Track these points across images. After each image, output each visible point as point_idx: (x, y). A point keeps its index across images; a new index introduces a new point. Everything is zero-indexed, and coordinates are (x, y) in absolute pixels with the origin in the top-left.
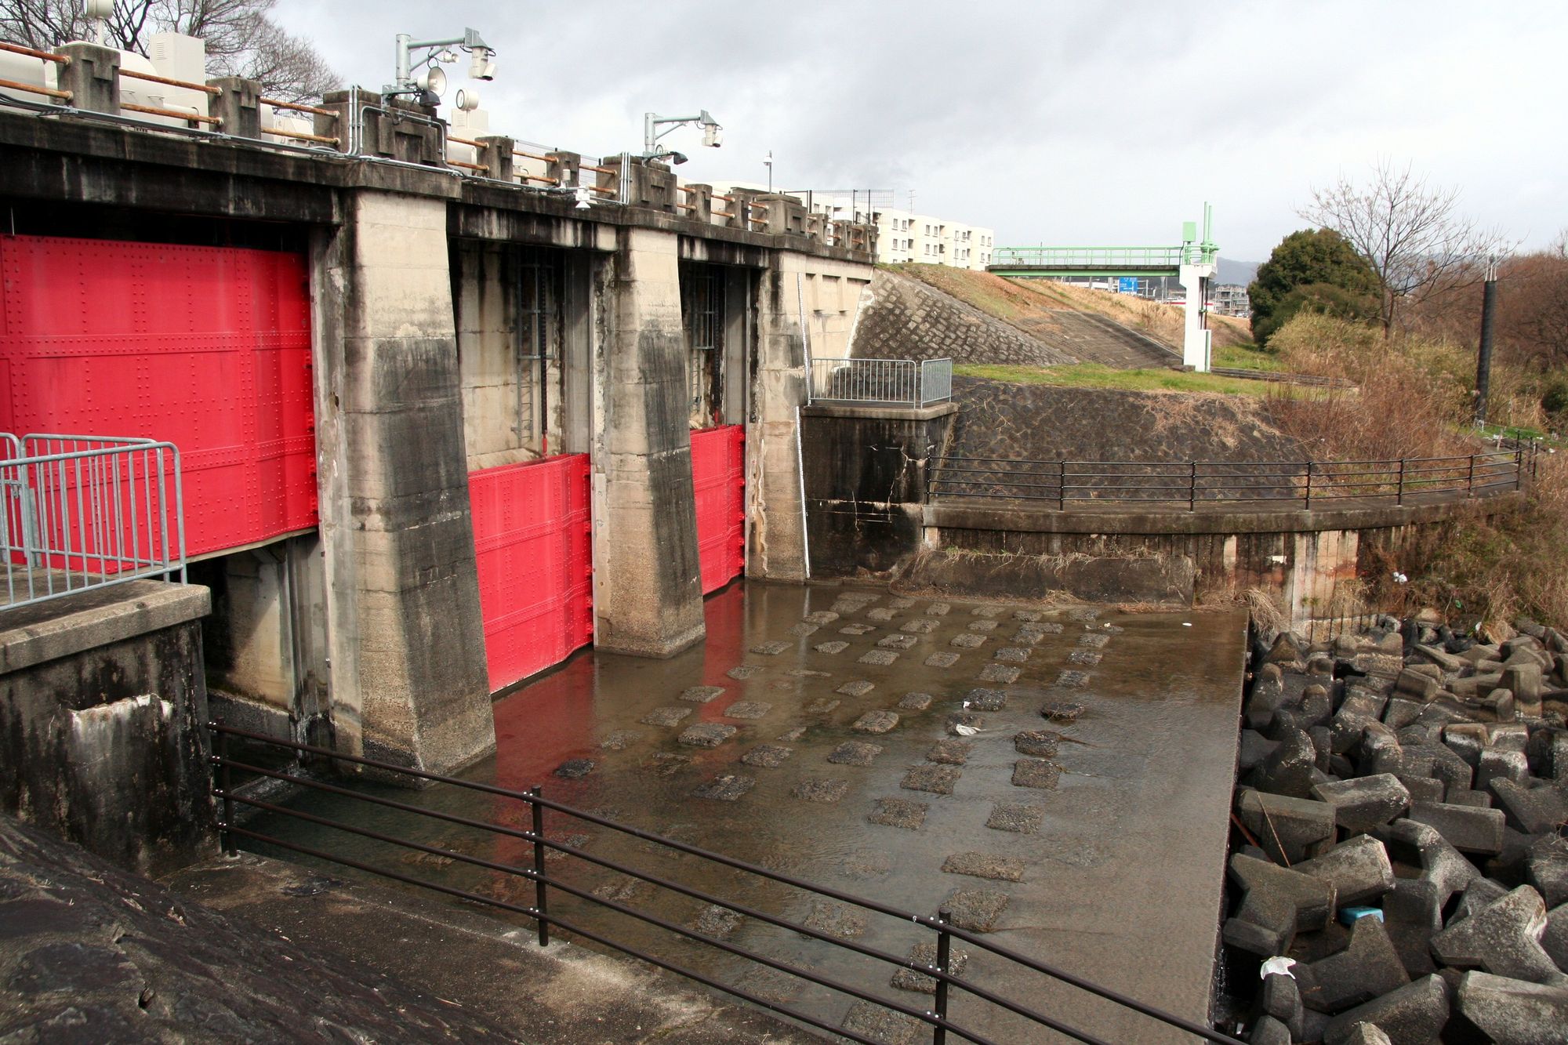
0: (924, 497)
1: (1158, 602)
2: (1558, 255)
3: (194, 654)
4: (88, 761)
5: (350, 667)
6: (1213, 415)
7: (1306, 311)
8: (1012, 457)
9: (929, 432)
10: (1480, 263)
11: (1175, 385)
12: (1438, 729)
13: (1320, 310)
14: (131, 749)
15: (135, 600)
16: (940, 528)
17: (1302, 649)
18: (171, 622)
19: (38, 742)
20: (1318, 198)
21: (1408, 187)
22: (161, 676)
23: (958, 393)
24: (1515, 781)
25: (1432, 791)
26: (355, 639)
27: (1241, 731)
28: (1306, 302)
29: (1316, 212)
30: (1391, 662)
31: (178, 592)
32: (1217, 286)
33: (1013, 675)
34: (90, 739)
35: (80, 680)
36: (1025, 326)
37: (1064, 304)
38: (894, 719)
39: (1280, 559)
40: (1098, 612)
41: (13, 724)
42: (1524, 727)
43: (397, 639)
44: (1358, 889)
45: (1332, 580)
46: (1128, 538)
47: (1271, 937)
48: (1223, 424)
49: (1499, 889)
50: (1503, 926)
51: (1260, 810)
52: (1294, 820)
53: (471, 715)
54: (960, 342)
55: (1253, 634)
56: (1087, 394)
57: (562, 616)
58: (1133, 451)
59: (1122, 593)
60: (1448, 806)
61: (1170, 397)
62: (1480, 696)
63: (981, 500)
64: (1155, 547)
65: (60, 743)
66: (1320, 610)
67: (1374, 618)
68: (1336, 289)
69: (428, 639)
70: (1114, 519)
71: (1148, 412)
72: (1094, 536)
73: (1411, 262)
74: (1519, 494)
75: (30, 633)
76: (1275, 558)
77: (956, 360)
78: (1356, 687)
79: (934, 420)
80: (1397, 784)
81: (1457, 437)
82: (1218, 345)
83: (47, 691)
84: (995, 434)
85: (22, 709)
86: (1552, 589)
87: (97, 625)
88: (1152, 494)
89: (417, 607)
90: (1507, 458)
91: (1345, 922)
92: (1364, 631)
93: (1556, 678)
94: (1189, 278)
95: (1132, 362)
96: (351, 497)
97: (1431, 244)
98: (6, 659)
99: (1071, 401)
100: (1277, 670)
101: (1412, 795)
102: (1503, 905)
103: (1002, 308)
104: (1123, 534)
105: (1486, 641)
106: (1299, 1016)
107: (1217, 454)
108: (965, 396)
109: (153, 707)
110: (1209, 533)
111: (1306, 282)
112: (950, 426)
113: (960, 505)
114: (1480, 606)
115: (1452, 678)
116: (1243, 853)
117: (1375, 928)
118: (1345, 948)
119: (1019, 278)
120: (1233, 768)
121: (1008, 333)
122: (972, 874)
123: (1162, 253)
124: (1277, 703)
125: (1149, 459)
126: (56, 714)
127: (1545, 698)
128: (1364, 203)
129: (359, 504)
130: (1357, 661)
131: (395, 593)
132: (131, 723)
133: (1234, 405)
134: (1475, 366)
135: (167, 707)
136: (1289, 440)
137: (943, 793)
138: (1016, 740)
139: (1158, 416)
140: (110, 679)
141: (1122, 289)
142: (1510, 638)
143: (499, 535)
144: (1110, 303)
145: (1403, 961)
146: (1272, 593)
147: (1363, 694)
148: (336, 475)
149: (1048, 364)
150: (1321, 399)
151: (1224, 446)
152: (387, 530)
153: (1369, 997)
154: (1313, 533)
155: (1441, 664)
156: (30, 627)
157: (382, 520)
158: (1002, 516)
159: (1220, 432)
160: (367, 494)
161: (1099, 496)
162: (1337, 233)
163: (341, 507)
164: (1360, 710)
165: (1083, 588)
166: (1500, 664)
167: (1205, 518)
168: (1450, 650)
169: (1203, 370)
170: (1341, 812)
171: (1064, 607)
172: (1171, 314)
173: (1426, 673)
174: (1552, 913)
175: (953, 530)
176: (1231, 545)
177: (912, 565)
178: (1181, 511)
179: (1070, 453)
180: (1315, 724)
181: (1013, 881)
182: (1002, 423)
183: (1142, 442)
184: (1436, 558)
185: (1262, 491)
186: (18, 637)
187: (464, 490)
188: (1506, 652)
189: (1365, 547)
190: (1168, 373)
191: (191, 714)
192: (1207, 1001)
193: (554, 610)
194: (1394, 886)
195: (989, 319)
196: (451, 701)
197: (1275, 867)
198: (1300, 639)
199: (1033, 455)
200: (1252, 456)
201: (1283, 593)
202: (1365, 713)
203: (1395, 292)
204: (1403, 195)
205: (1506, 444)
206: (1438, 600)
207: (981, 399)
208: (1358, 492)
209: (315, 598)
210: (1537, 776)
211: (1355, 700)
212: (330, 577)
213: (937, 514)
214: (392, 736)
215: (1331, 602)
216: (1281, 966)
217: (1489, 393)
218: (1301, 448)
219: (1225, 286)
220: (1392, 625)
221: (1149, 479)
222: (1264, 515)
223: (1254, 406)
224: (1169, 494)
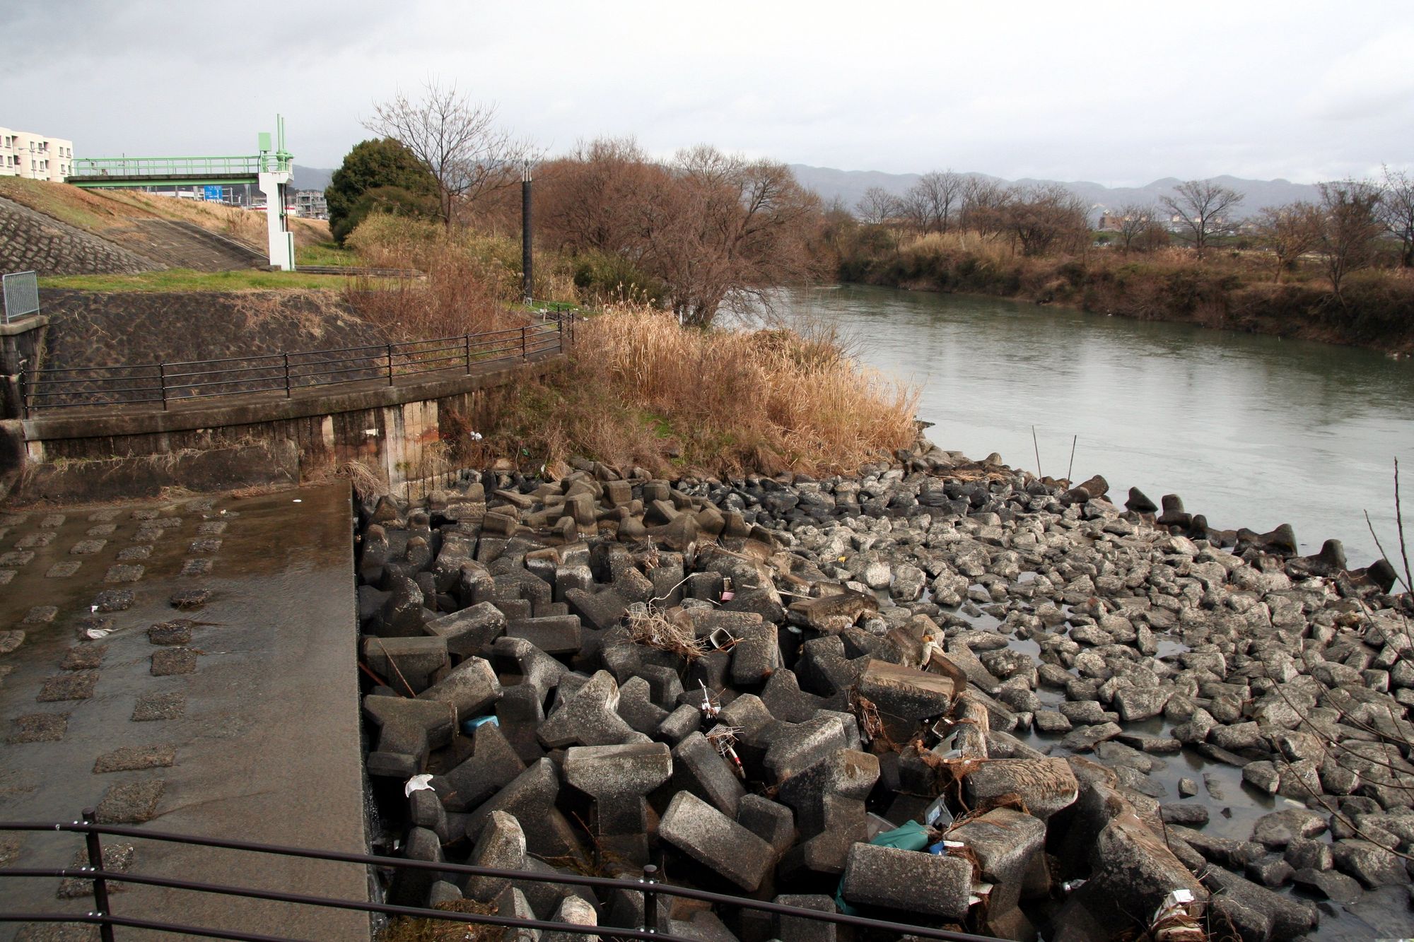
0: (22, 412)
1: (268, 484)
2: (577, 159)
6: (299, 309)
7: (377, 211)
8: (110, 364)
9: (19, 347)
10: (518, 167)
11: (261, 284)
12: (521, 558)
13: (389, 210)
16: (44, 441)
17: (401, 508)
20: (380, 111)
21: (455, 102)
23: (46, 305)
24: (584, 590)
25: (522, 609)
27: (357, 587)
28: (375, 203)
29: (379, 123)
30: (476, 508)
32: (298, 191)
33: (138, 572)
36: (111, 236)
37: (149, 213)
38: (20, 636)
39: (373, 432)
40: (213, 502)
42: (586, 545)
44: (474, 703)
45: (420, 445)
46: (232, 429)
47: (409, 760)
48: (310, 316)
49: (583, 678)
50: (588, 706)
51: (382, 654)
52: (413, 656)
54: (43, 254)
55: (358, 501)
56: (178, 298)
58: (228, 348)
59: (234, 481)
60: (535, 620)
61: (258, 296)
62: (550, 525)
63: (83, 409)
64: (259, 435)
66: (412, 474)
67: (459, 472)
68: (403, 192)
70: (217, 414)
71: (238, 311)
72: (200, 431)
73: (462, 167)
74: (563, 356)
76: (369, 432)
77: (41, 273)
78: (450, 533)
79: (23, 334)
80: (494, 609)
81: (510, 313)
82: (302, 246)
84: (91, 343)
86: (595, 430)
88: (252, 386)
90: (552, 327)
91: (468, 732)
92: (451, 485)
93: (606, 502)
94: (268, 184)
95: (221, 265)
97: (478, 151)
99: (164, 305)
100: (381, 530)
101: (507, 616)
102: (587, 689)
103: (86, 219)
104: (228, 426)
105: (550, 480)
106: (443, 820)
107: (306, 344)
108: (54, 308)
110: (307, 416)
111: (376, 185)
112: (41, 339)
113: (63, 417)
114: (542, 451)
115: (527, 514)
116: (373, 693)
117: (492, 732)
118: (471, 755)
119: (102, 189)
120: (354, 620)
121: (94, 243)
122: (125, 769)
123: (241, 162)
124: (385, 559)
125: (244, 355)
127: (599, 519)
128: (419, 115)
130: (448, 512)
133: (318, 299)
134: (521, 253)
136: (371, 327)
137: (83, 698)
138: (149, 633)
139: (249, 314)
141: (207, 197)
142: (568, 475)
144: (195, 211)
145: (519, 754)
146: (369, 463)
147: (457, 538)
149: (137, 272)
150: (394, 288)
151: (312, 336)
153: (497, 789)
154: (398, 406)
155: (517, 504)
158: (106, 422)
159: (307, 324)
161: (201, 393)
162: (399, 142)
164: (454, 554)
165: (196, 481)
166: (562, 497)
167: (302, 403)
168: (524, 491)
169: (288, 269)
170: (451, 641)
171: (180, 501)
172: (255, 218)
173: (506, 513)
174: (623, 688)
175: (56, 441)
176: (328, 425)
177: (19, 481)
178: (278, 398)
179: (168, 355)
180: (420, 571)
181: (166, 766)
182: (97, 331)
183: (236, 338)
184: (503, 415)
185: (352, 374)
188: (566, 486)
189: (444, 414)
190: (255, 274)
192: (362, 829)
194: (502, 694)
195: (71, 230)
197: (404, 699)
198: (398, 500)
199: (131, 360)
200: (338, 343)
201: (379, 462)
202: (460, 555)
203: (451, 193)
204: (451, 108)
205: (550, 316)
206: (509, 451)
207: (72, 311)
208: (433, 366)
210: (600, 582)
211: (450, 545)
213: (39, 427)
215: (421, 464)
216: (421, 783)
217: (534, 274)
218: (381, 332)
219: (305, 192)
220: (475, 477)
221: (246, 373)
222: (354, 395)
223: (335, 299)
224: (266, 384)
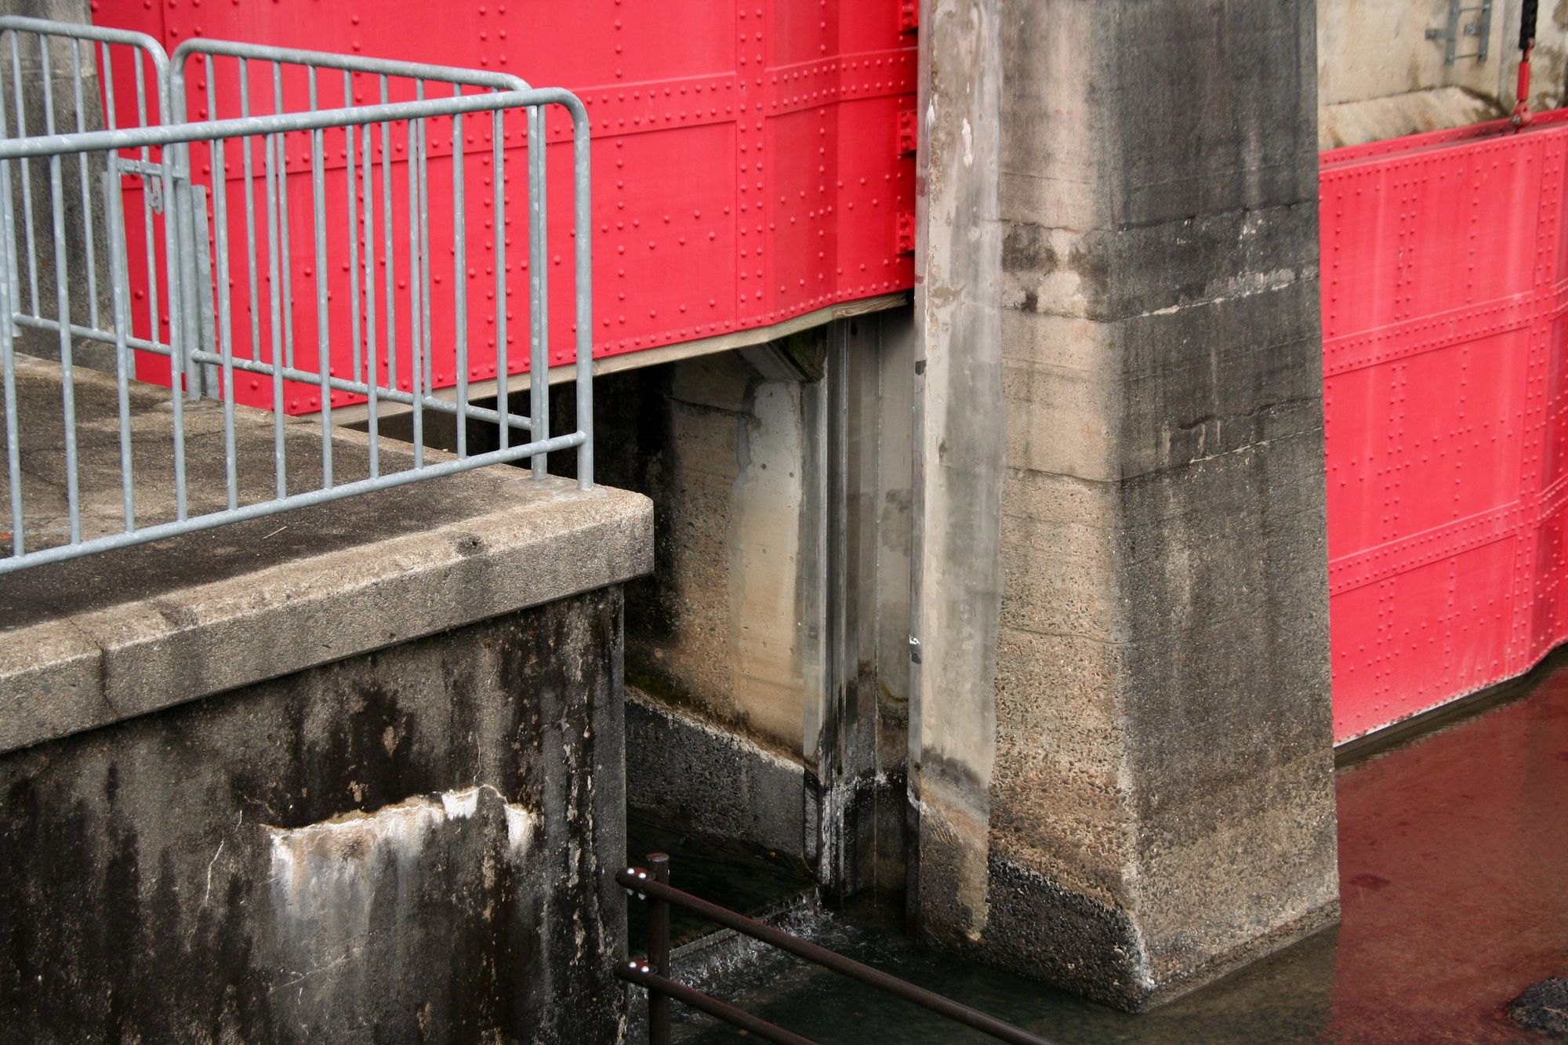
3: (601, 680)
4: (303, 966)
5: (971, 666)
14: (417, 934)
15: (454, 527)
18: (545, 592)
19: (176, 913)
22: (510, 736)
26: (990, 596)
31: (567, 510)
34: (313, 909)
35: (296, 747)
41: (113, 864)
43: (1100, 605)
53: (1280, 820)
57: (1529, 555)
65: (235, 917)
69: (1181, 612)
75: (172, 615)
83: (209, 775)
85: (138, 825)
87: (351, 598)
89: (1159, 523)
96: (1004, 221)
98: (103, 687)
109: (485, 821)
126: (230, 837)
129: (1024, 241)
131: (1104, 486)
132: (423, 865)
135: (519, 823)
140: (378, 745)
143: (1377, 329)
148: (968, 159)
152: (1094, 317)
156: (174, 596)
157: (1083, 289)
160: (1048, 216)
163: (976, 247)
186: (139, 626)
187: (1304, 210)
191: (583, 843)
193: (1510, 537)
196: (1229, 779)
209: (890, 476)
212: (933, 428)
214: (1070, 859)
